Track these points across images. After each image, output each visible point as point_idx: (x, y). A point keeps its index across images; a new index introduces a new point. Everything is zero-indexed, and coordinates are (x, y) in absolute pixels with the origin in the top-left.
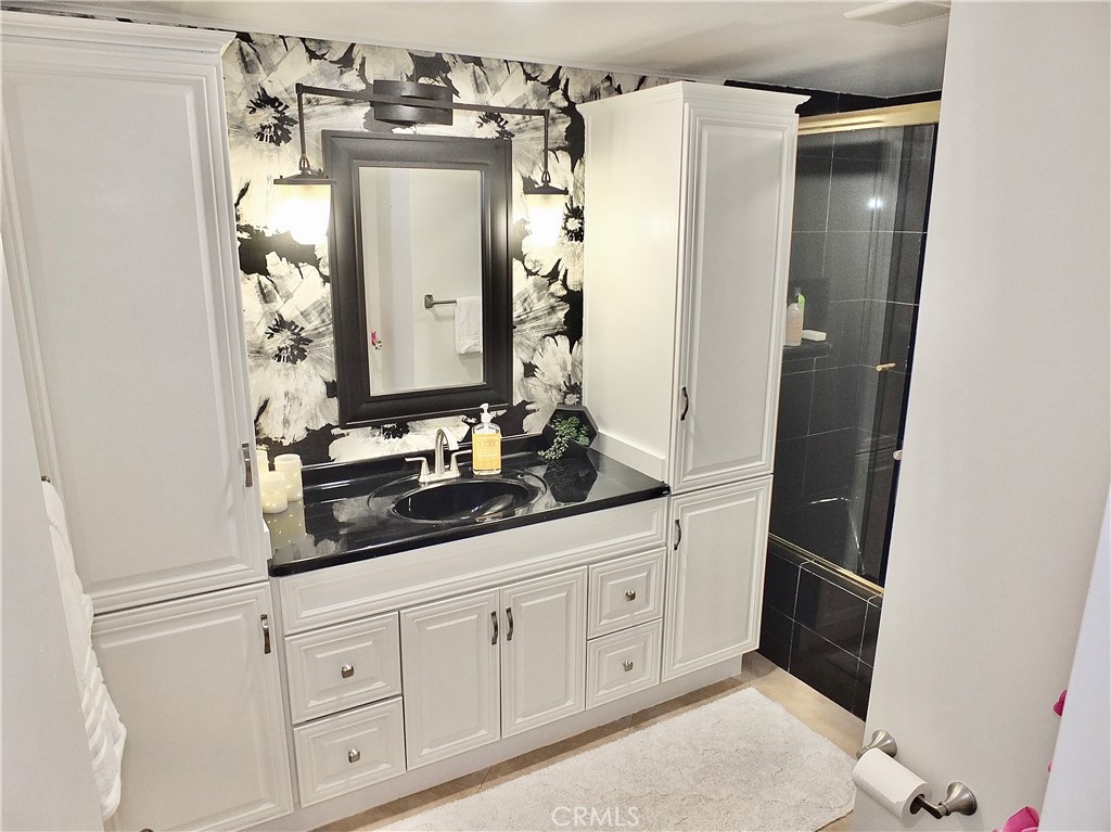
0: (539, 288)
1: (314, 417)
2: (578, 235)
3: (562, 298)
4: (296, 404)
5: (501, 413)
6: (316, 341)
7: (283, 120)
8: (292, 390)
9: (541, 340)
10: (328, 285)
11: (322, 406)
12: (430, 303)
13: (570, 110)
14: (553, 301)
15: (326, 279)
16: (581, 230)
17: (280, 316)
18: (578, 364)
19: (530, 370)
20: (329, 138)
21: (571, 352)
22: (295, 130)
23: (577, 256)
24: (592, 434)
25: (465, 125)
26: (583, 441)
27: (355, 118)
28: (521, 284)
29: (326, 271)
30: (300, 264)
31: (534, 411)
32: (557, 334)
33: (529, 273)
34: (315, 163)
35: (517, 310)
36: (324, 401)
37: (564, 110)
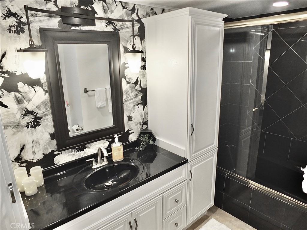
0: (131, 88)
1: (46, 149)
2: (144, 68)
3: (140, 91)
4: (38, 145)
5: (120, 136)
6: (44, 118)
7: (20, 23)
8: (35, 139)
9: (133, 107)
10: (47, 94)
11: (49, 144)
12: (86, 91)
13: (139, 21)
14: (136, 92)
15: (46, 92)
16: (145, 65)
17: (27, 109)
18: (146, 114)
19: (130, 118)
20: (43, 31)
21: (144, 110)
22: (26, 28)
23: (144, 75)
24: (154, 140)
25: (100, 26)
26: (151, 142)
27: (54, 23)
28: (125, 87)
29: (46, 88)
30: (34, 86)
31: (132, 133)
32: (139, 104)
33: (128, 83)
34: (37, 42)
35: (124, 97)
36: (50, 142)
37: (137, 21)
